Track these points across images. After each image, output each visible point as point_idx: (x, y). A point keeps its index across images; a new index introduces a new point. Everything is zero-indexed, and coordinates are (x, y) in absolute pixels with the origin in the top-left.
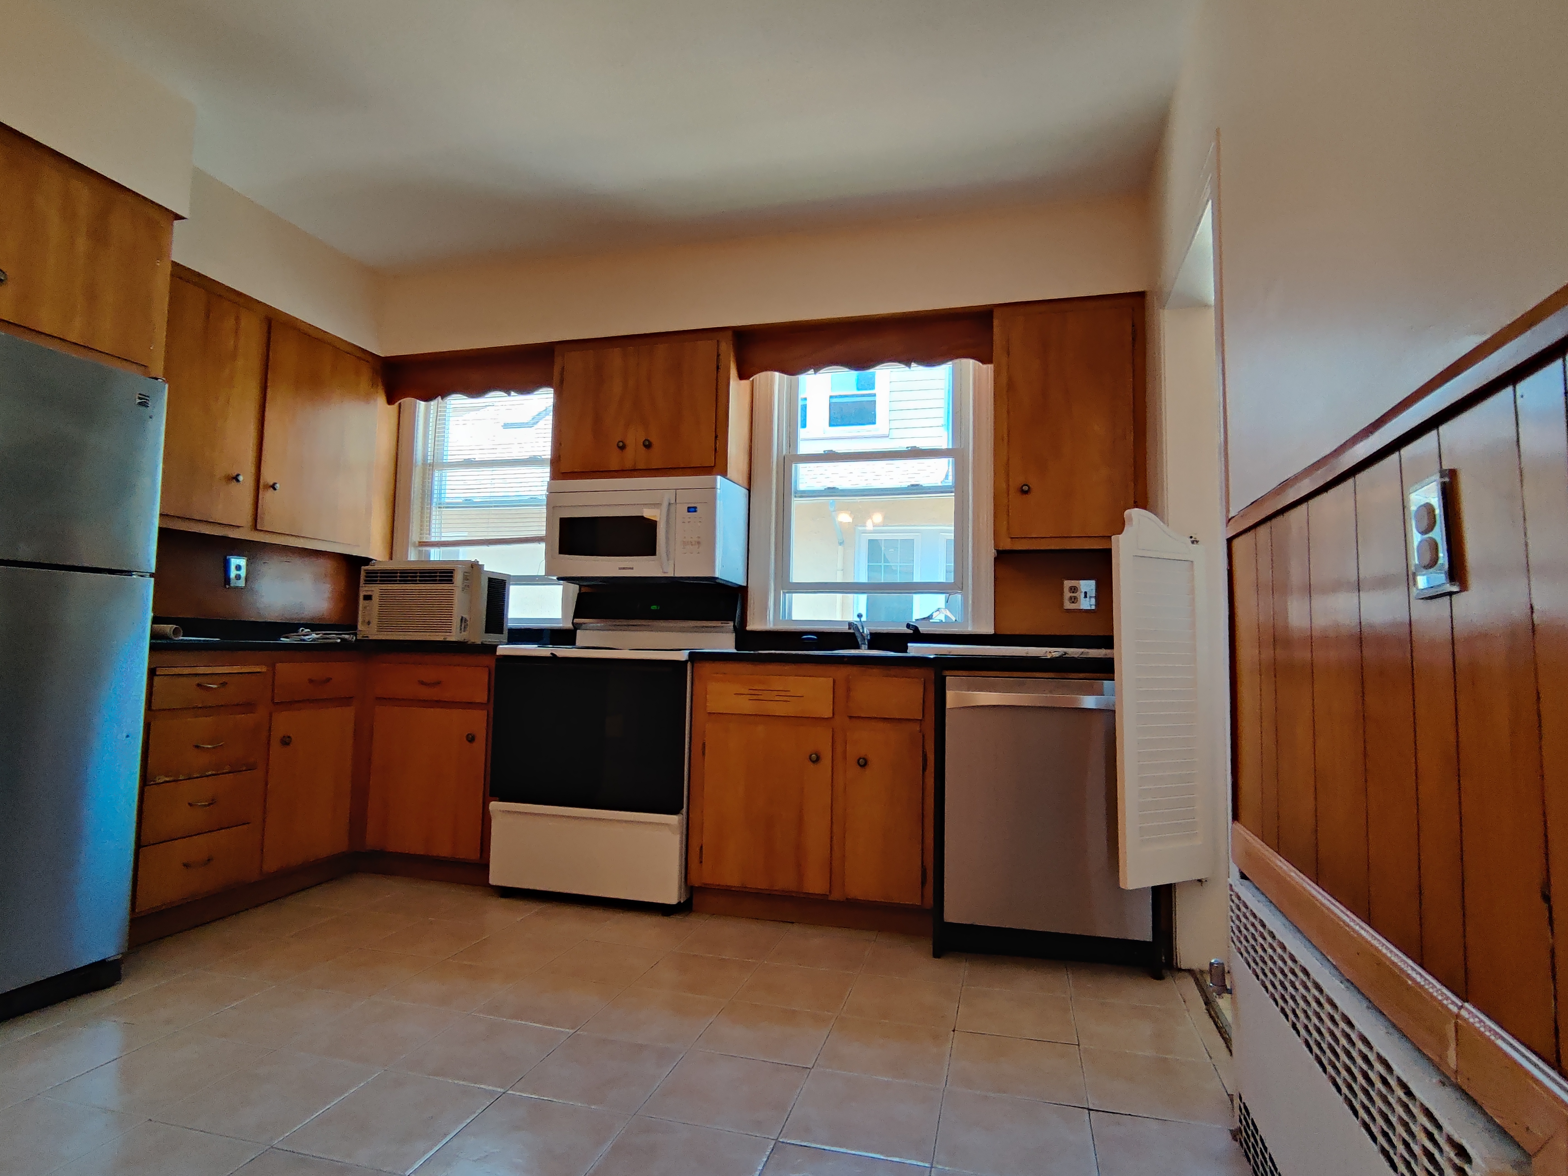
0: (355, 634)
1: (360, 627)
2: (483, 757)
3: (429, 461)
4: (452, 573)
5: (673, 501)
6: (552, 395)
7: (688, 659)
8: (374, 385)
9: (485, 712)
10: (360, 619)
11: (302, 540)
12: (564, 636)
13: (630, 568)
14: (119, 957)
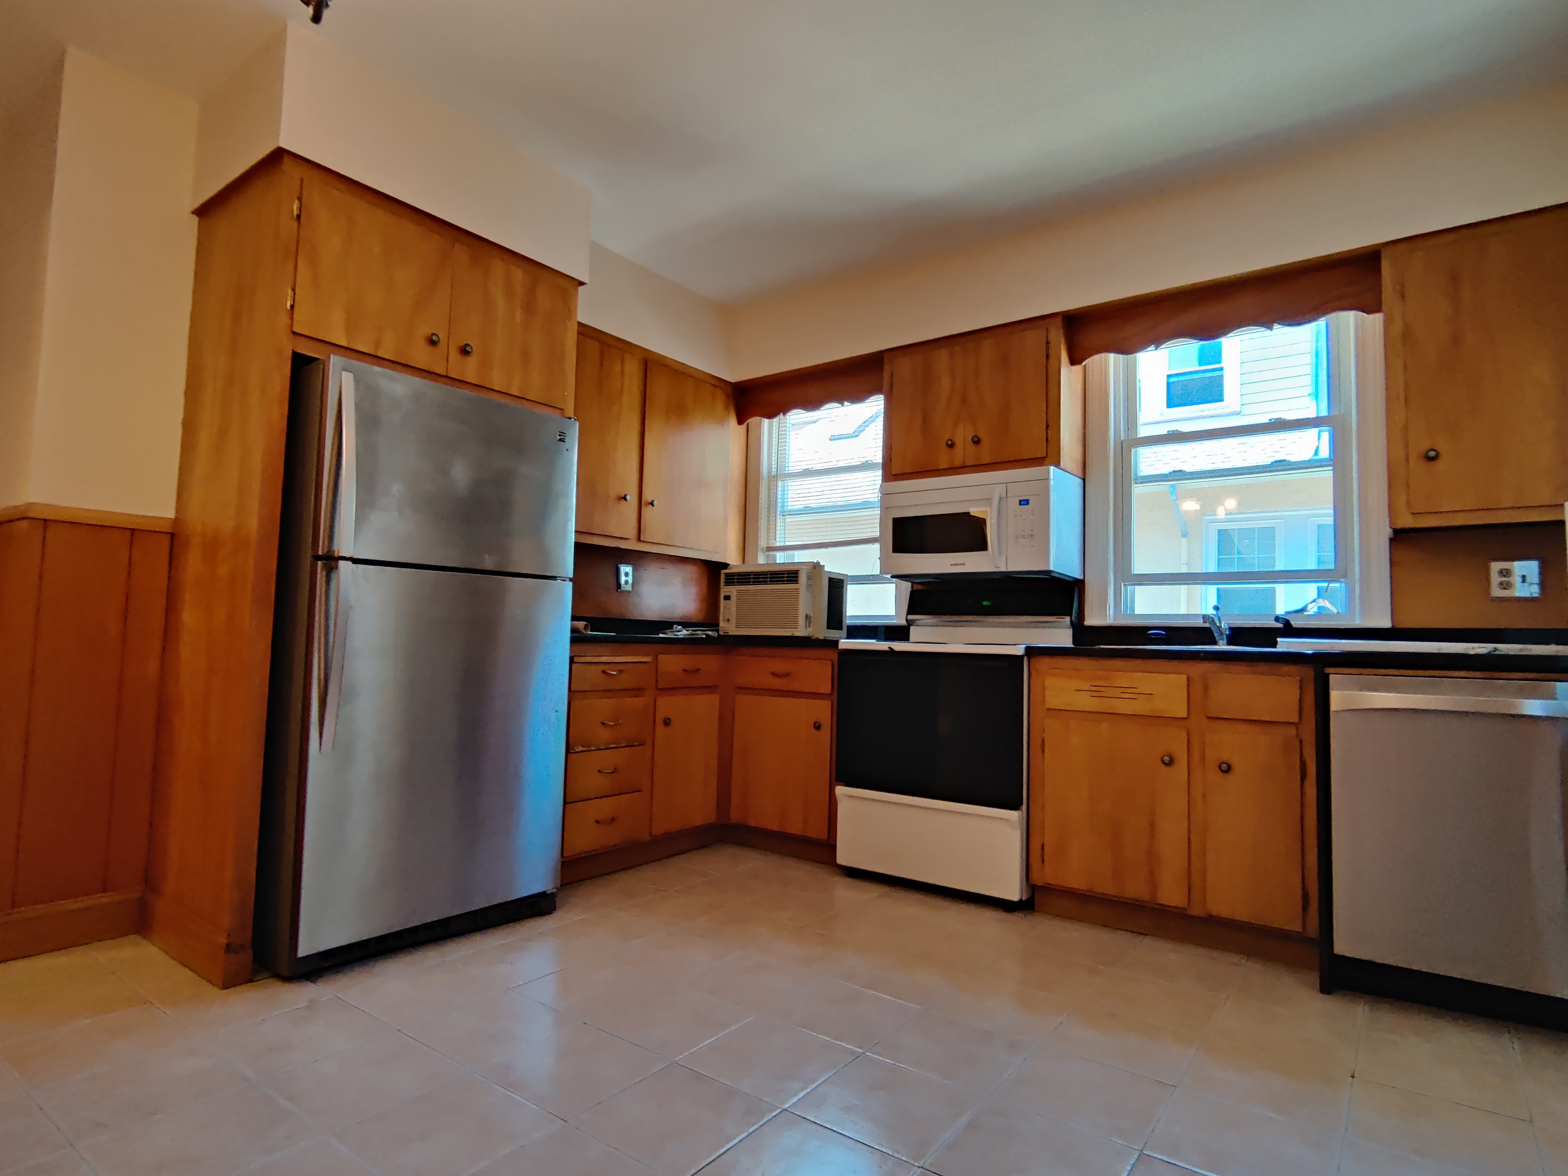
0: (718, 631)
1: (722, 624)
2: (829, 743)
3: (773, 473)
4: (797, 573)
5: (1004, 495)
6: (883, 402)
7: (1024, 654)
8: (727, 408)
9: (830, 702)
10: (721, 618)
11: (674, 548)
12: (900, 633)
13: (962, 564)
14: (555, 890)
